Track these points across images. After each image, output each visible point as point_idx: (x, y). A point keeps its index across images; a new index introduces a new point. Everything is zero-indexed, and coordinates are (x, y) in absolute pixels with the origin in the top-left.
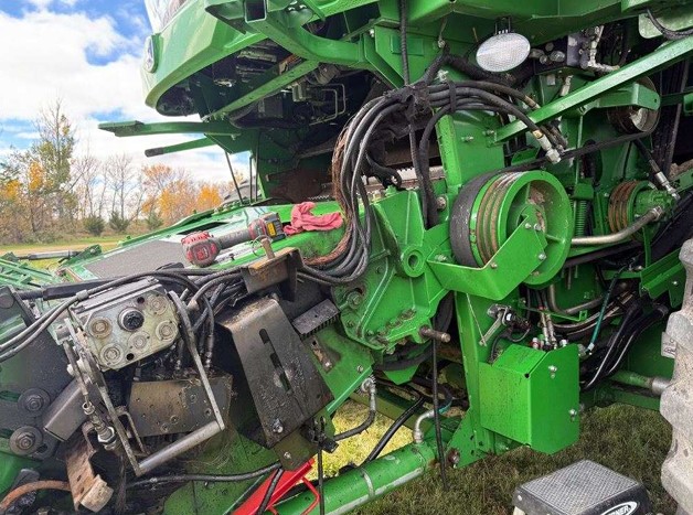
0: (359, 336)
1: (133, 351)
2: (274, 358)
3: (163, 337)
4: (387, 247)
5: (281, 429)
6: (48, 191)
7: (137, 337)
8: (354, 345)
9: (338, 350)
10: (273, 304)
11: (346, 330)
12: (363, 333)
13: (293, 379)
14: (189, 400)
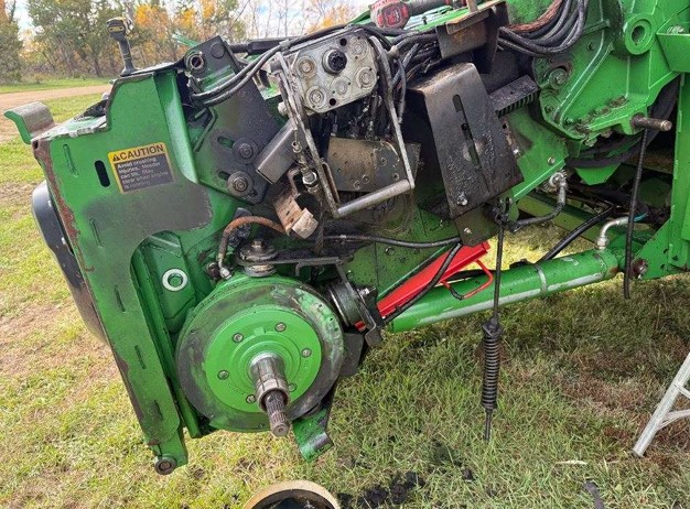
0: (557, 121)
1: (336, 96)
2: (465, 128)
3: (363, 85)
4: (606, 17)
5: (465, 202)
6: (219, 20)
7: (339, 83)
8: (549, 134)
9: (529, 137)
10: (470, 68)
11: (544, 113)
12: (561, 119)
13: (483, 154)
14: (380, 163)
